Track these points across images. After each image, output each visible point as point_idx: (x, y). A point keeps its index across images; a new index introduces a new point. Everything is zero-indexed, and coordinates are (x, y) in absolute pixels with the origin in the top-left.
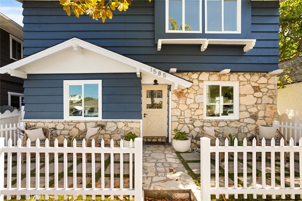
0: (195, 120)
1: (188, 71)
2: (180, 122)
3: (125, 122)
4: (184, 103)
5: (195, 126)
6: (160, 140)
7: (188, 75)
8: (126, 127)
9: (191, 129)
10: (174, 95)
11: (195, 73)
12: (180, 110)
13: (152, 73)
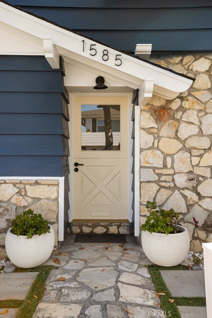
0: (201, 179)
1: (183, 53)
2: (163, 184)
3: (18, 183)
4: (173, 135)
5: (202, 194)
6: (113, 230)
7: (184, 62)
8: (21, 197)
9: (191, 202)
10: (147, 115)
11: (200, 57)
12: (162, 152)
13: (87, 54)
